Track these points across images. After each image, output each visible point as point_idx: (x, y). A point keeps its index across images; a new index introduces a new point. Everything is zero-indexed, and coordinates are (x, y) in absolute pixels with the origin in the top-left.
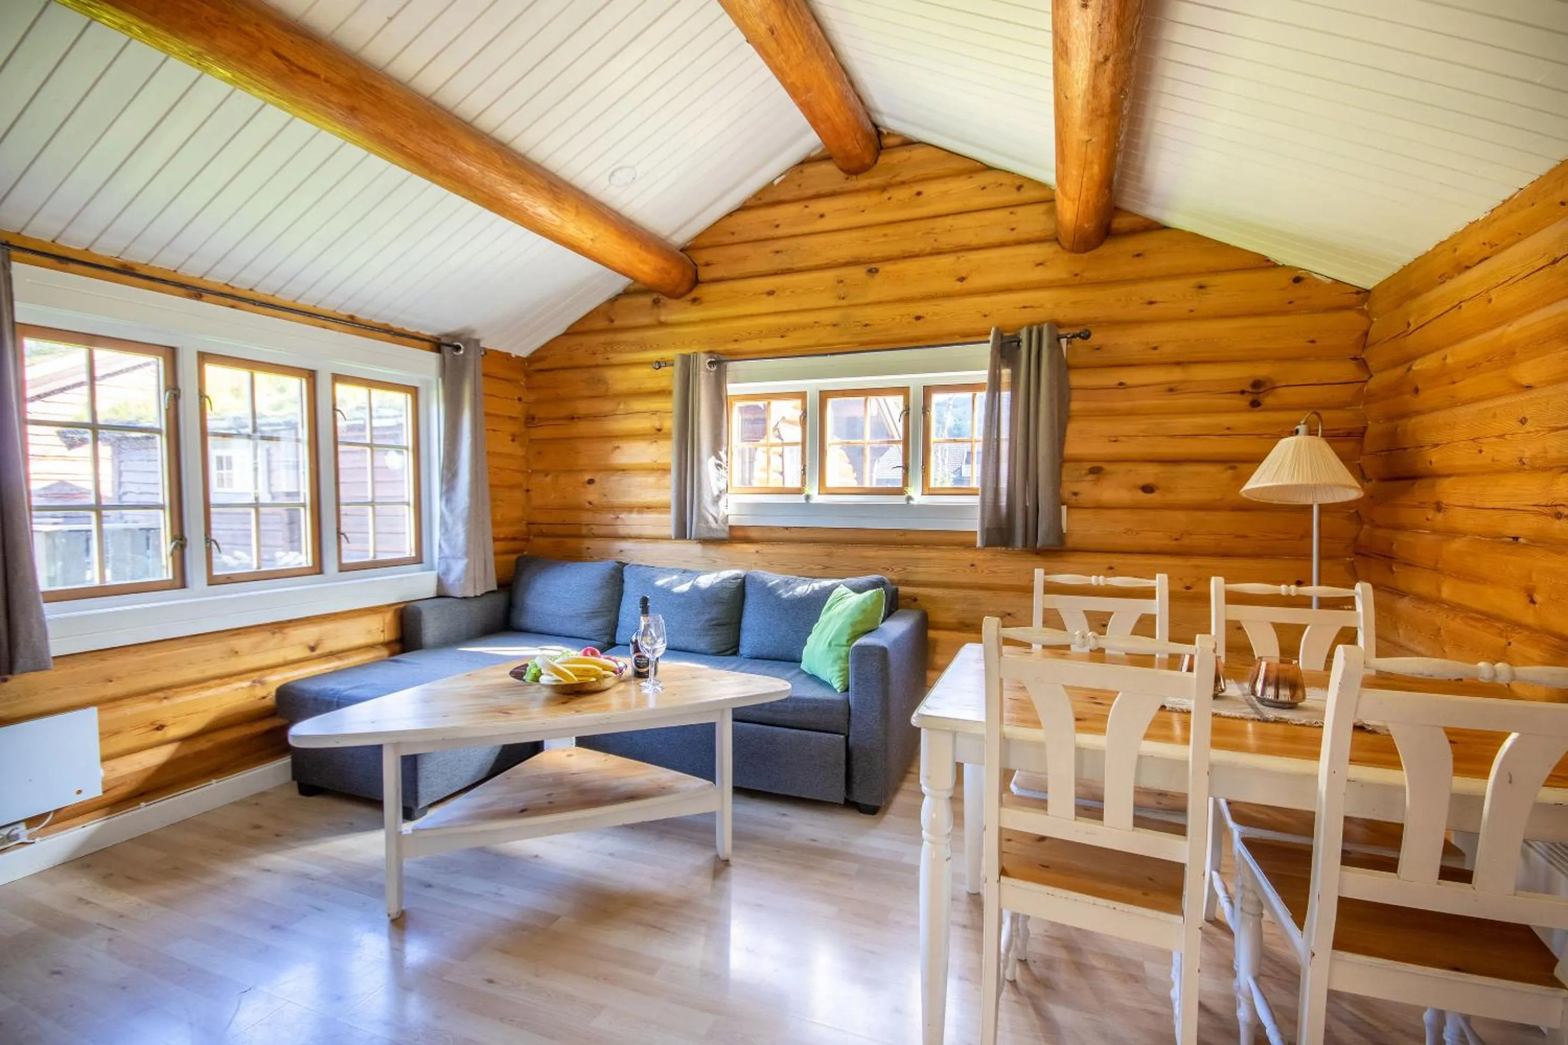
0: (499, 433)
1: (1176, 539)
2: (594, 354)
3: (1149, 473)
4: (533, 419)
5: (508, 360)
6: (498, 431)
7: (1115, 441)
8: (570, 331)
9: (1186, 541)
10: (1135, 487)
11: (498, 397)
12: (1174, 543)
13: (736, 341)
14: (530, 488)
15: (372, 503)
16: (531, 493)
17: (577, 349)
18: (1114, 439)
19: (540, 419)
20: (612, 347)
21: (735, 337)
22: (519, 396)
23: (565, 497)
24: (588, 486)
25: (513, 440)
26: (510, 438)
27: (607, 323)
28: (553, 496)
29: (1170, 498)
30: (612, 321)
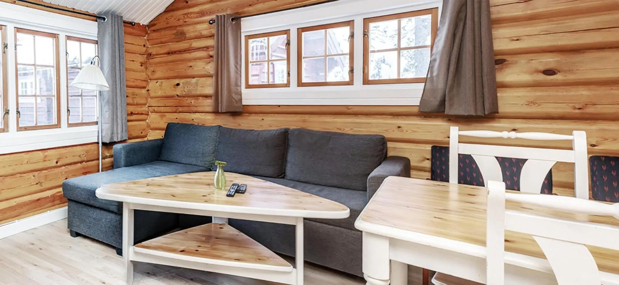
0: (135, 62)
1: (580, 109)
2: (179, 20)
3: (550, 61)
4: (151, 55)
5: (139, 27)
6: (135, 61)
7: (517, 40)
8: (167, 10)
9: (590, 110)
10: (538, 71)
11: (134, 45)
12: (577, 111)
13: (250, 5)
14: (149, 89)
15: (81, 96)
16: (150, 91)
17: (170, 19)
18: (517, 38)
19: (154, 55)
20: (187, 16)
21: (250, 3)
22: (144, 44)
23: (166, 93)
24: (176, 87)
25: (141, 66)
26: (140, 65)
27: (185, 3)
28: (160, 92)
29: (571, 77)
30: (187, 2)
